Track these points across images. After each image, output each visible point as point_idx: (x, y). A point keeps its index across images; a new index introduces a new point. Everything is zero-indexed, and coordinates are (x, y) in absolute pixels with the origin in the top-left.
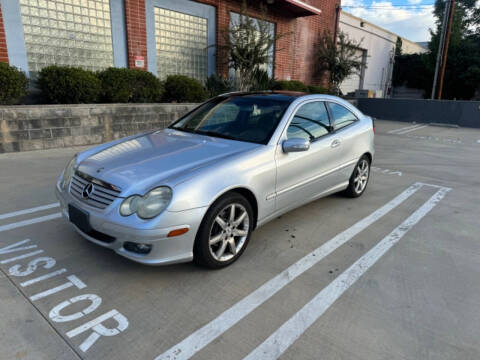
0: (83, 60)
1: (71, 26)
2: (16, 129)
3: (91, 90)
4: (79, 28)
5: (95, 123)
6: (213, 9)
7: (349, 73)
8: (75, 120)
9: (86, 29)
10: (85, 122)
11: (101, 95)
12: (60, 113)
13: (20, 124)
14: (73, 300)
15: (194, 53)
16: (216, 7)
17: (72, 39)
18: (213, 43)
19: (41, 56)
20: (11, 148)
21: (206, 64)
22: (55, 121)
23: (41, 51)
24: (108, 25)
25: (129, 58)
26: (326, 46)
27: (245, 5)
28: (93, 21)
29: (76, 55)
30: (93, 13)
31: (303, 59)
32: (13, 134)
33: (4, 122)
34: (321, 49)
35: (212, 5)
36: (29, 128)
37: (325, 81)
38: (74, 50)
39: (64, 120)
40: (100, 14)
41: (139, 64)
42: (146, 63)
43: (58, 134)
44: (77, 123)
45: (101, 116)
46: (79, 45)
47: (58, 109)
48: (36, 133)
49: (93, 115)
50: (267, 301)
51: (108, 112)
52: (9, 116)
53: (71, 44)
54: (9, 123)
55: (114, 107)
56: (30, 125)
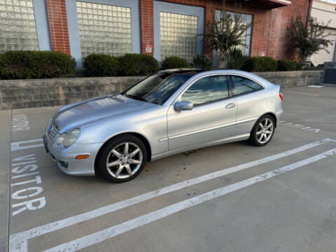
0: (113, 49)
1: (106, 29)
2: (67, 92)
3: (112, 68)
4: (111, 29)
5: (113, 89)
6: (203, 9)
7: (318, 49)
8: (101, 87)
9: (115, 30)
10: (107, 88)
11: (118, 71)
12: (92, 82)
13: (69, 89)
14: (29, 189)
15: (188, 41)
16: (205, 8)
17: (107, 37)
18: (202, 33)
19: (88, 48)
20: (64, 102)
21: (196, 48)
22: (89, 87)
23: (89, 46)
24: (129, 26)
25: (142, 47)
26: (297, 29)
27: (224, 4)
28: (120, 25)
29: (109, 46)
30: (120, 20)
31: (277, 40)
32: (65, 94)
33: (61, 88)
34: (294, 31)
35: (202, 6)
36: (74, 91)
37: (297, 56)
38: (108, 44)
39: (94, 87)
40: (124, 20)
41: (148, 50)
42: (153, 49)
43: (91, 95)
44: (102, 88)
45: (117, 85)
46: (111, 41)
47: (91, 80)
48: (78, 94)
49: (112, 84)
50: (131, 206)
51: (122, 81)
52: (63, 84)
53: (106, 40)
54: (63, 88)
55: (126, 79)
56: (75, 90)
